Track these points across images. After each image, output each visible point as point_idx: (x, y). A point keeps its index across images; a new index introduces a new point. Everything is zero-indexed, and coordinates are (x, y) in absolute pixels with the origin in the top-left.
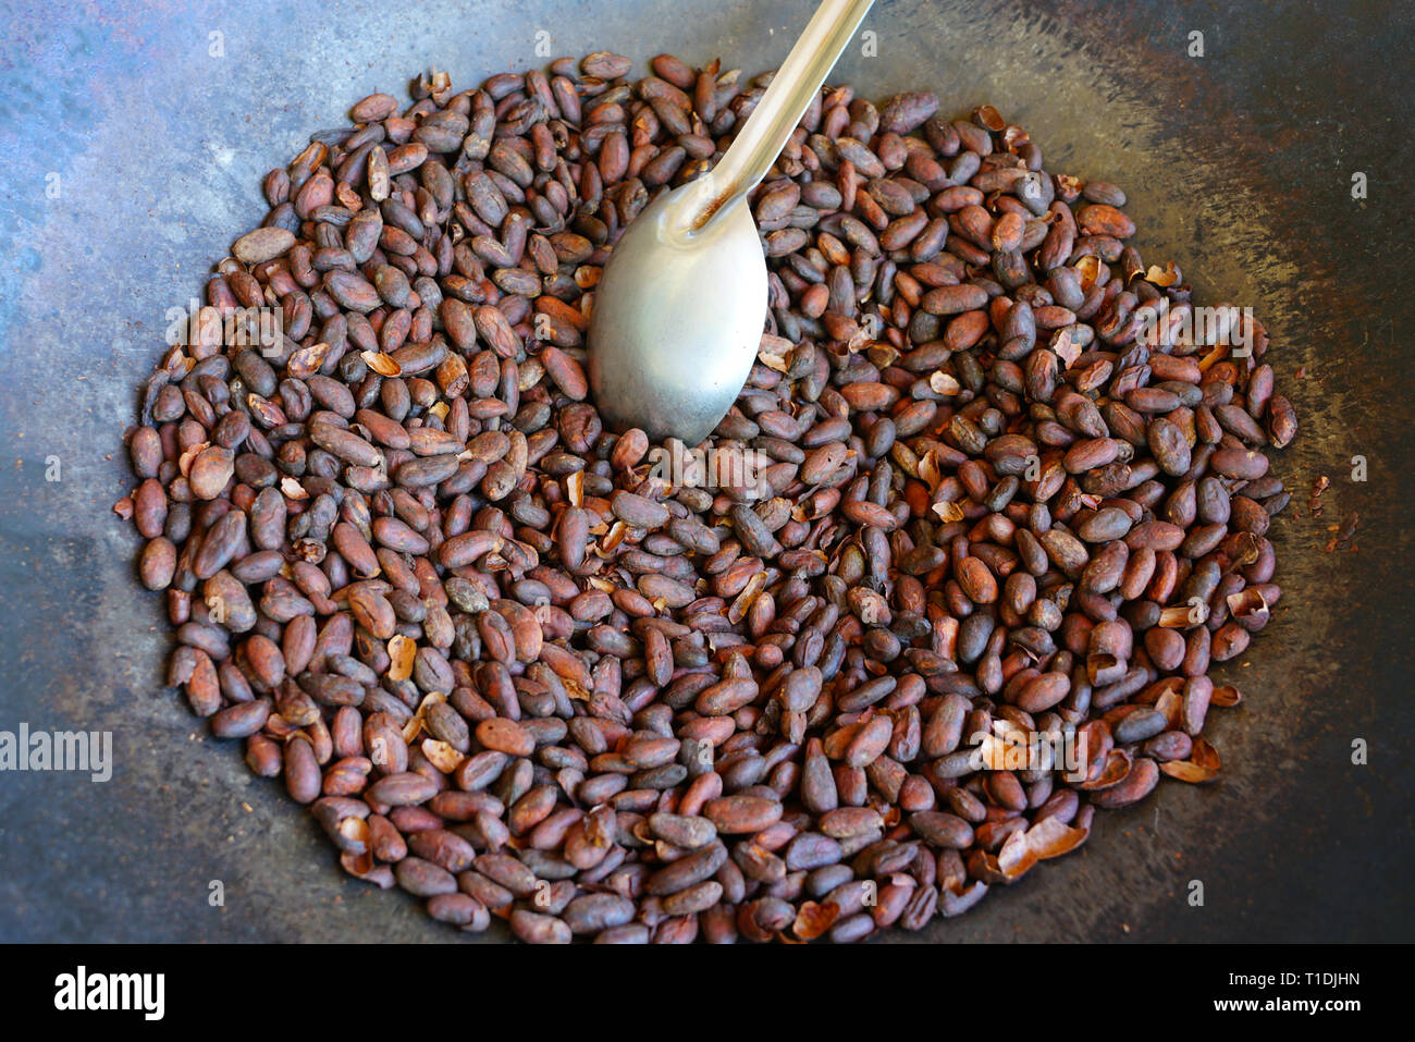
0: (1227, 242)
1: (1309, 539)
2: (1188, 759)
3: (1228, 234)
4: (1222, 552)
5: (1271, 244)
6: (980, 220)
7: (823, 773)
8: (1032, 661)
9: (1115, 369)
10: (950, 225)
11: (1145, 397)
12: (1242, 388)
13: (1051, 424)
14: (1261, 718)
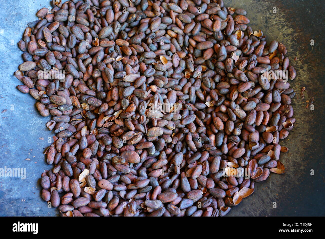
0: (274, 23)
1: (301, 104)
2: (276, 167)
3: (274, 21)
4: (280, 110)
5: (286, 23)
6: (209, 23)
7: (186, 182)
8: (235, 144)
9: (248, 62)
10: (201, 24)
11: (257, 70)
12: (281, 64)
13: (233, 79)
14: (294, 155)
